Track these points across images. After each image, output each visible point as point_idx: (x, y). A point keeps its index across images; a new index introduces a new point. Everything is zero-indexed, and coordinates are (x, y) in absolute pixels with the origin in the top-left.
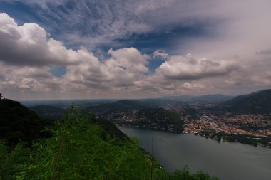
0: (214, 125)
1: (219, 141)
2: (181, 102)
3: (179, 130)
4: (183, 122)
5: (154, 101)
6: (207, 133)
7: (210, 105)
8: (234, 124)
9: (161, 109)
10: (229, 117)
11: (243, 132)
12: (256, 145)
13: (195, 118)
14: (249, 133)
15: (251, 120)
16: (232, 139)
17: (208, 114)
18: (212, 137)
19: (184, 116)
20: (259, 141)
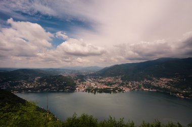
0: (93, 85)
1: (95, 93)
2: (75, 71)
3: (72, 90)
4: (75, 84)
5: (54, 70)
6: (89, 90)
7: (92, 73)
8: (103, 82)
9: (61, 76)
10: (101, 79)
11: (106, 87)
12: (111, 93)
13: (83, 81)
14: (109, 87)
15: (109, 80)
16: (101, 91)
17: (90, 78)
18: (92, 92)
19: (76, 80)
20: (112, 91)
